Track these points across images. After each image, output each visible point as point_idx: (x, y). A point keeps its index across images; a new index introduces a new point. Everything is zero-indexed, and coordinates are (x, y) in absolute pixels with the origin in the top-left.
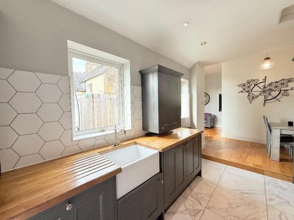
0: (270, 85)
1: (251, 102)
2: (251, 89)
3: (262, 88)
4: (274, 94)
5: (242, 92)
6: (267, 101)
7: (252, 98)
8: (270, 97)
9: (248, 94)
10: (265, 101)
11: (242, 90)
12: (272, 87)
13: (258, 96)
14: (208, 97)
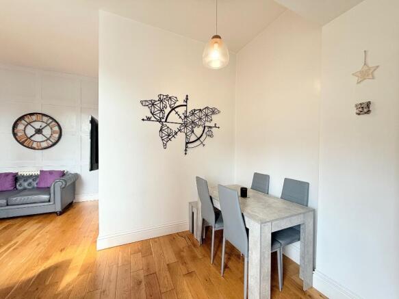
0: (193, 113)
1: (165, 146)
2: (166, 115)
3: (183, 117)
4: (198, 131)
5: (149, 119)
6: (189, 145)
7: (167, 137)
8: (193, 138)
9: (159, 125)
10: (187, 143)
11: (150, 115)
12: (195, 118)
13: (176, 133)
14: (56, 128)
